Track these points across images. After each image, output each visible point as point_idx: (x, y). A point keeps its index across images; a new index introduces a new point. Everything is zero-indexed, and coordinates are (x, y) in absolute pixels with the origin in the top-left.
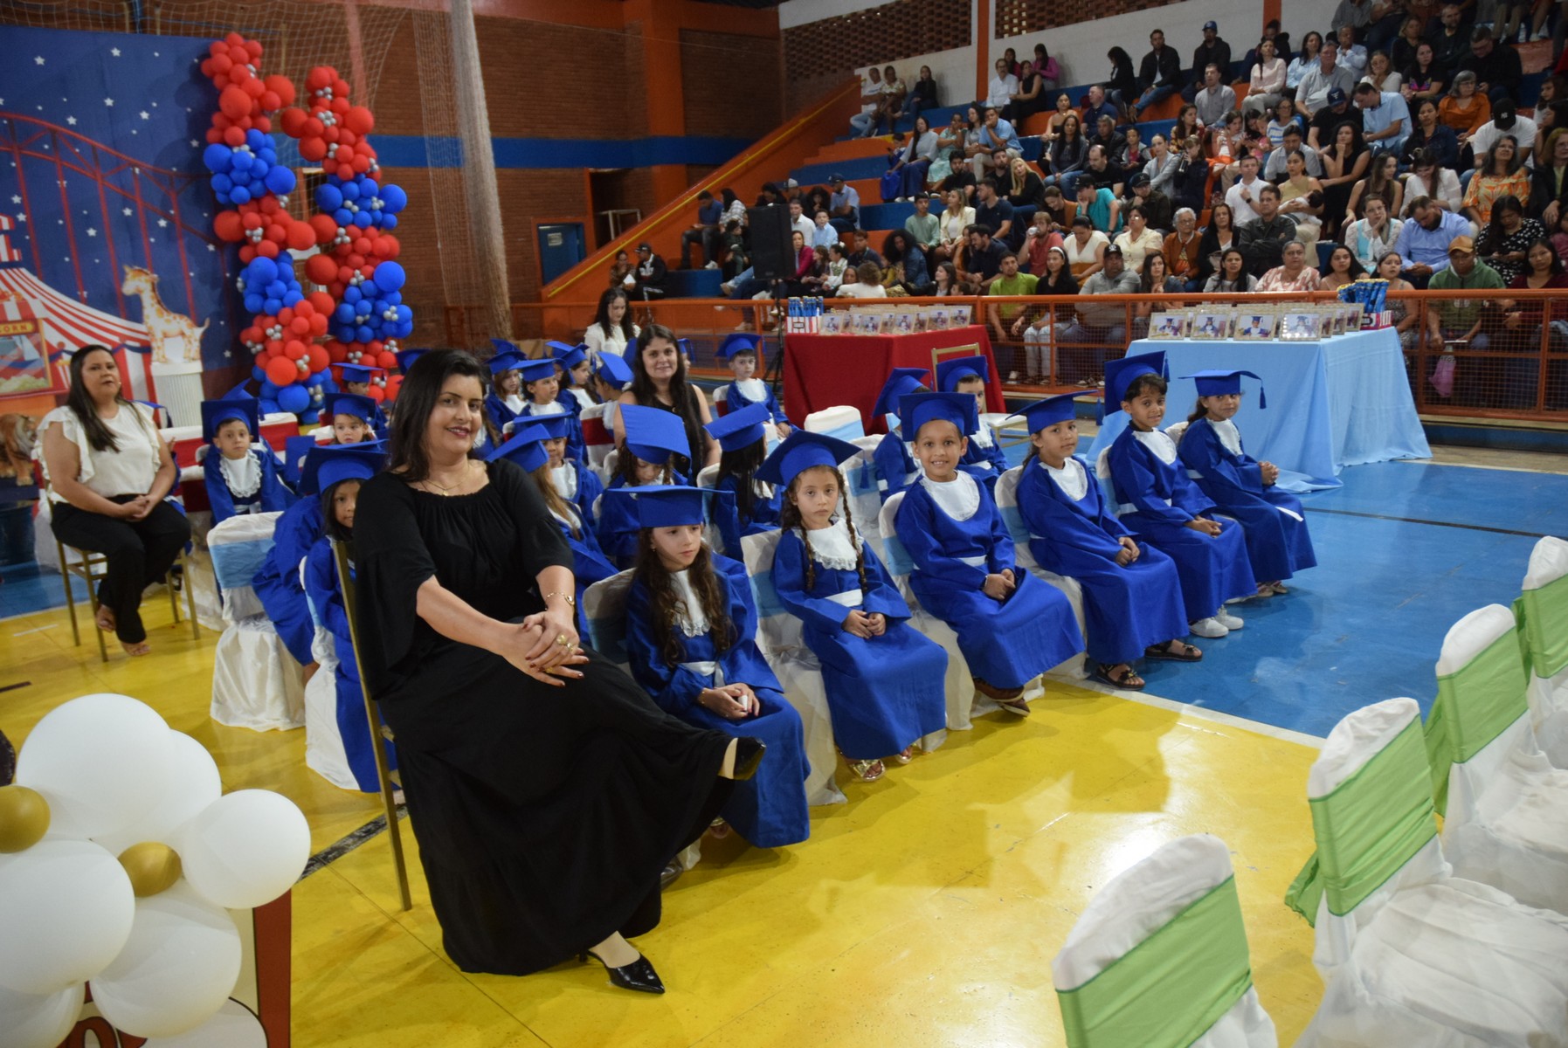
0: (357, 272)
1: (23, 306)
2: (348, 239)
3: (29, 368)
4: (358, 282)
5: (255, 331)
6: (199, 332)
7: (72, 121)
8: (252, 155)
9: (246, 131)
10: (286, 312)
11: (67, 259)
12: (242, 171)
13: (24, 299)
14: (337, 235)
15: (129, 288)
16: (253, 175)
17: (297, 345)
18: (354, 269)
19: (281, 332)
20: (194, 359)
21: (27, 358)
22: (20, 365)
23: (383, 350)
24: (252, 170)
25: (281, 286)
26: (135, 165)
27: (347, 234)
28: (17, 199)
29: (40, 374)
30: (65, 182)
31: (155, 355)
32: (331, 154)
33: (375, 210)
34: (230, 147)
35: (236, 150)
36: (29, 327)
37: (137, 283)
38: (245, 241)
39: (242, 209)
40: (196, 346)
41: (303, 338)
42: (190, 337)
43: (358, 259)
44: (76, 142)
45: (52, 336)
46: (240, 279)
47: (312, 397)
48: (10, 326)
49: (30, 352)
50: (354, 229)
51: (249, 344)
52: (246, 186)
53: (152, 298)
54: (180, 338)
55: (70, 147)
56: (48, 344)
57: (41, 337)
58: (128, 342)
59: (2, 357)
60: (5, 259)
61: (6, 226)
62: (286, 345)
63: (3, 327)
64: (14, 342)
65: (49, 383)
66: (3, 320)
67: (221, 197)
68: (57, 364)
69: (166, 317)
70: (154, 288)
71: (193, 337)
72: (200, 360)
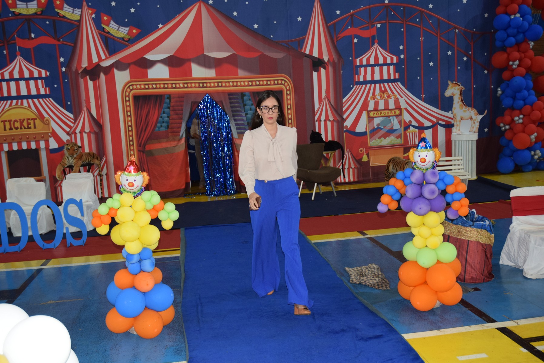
1: (397, 102)
3: (395, 133)
5: (508, 118)
6: (480, 117)
7: (431, 6)
8: (521, 19)
9: (519, 6)
10: (528, 107)
11: (419, 78)
12: (515, 28)
13: (397, 98)
15: (448, 94)
16: (520, 30)
17: (533, 126)
19: (522, 119)
20: (474, 132)
21: (394, 128)
22: (391, 131)
24: (519, 27)
25: (526, 93)
26: (456, 28)
28: (401, 47)
29: (399, 137)
30: (423, 38)
31: (454, 130)
34: (510, 15)
35: (512, 17)
36: (398, 112)
37: (453, 91)
38: (507, 67)
39: (509, 50)
40: (477, 125)
41: (534, 122)
42: (475, 120)
44: (430, 17)
45: (407, 117)
46: (499, 89)
47: (533, 156)
48: (390, 112)
49: (396, 126)
51: (502, 125)
52: (514, 36)
53: (459, 99)
54: (470, 120)
55: (428, 20)
56: (404, 121)
57: (402, 118)
58: (440, 122)
59: (384, 127)
60: (392, 77)
61: (395, 61)
62: (525, 126)
63: (386, 112)
64: (390, 120)
65: (402, 141)
66: (387, 108)
67: (498, 44)
68: (407, 132)
69: (464, 109)
70: (461, 93)
71: (477, 121)
72: (478, 133)
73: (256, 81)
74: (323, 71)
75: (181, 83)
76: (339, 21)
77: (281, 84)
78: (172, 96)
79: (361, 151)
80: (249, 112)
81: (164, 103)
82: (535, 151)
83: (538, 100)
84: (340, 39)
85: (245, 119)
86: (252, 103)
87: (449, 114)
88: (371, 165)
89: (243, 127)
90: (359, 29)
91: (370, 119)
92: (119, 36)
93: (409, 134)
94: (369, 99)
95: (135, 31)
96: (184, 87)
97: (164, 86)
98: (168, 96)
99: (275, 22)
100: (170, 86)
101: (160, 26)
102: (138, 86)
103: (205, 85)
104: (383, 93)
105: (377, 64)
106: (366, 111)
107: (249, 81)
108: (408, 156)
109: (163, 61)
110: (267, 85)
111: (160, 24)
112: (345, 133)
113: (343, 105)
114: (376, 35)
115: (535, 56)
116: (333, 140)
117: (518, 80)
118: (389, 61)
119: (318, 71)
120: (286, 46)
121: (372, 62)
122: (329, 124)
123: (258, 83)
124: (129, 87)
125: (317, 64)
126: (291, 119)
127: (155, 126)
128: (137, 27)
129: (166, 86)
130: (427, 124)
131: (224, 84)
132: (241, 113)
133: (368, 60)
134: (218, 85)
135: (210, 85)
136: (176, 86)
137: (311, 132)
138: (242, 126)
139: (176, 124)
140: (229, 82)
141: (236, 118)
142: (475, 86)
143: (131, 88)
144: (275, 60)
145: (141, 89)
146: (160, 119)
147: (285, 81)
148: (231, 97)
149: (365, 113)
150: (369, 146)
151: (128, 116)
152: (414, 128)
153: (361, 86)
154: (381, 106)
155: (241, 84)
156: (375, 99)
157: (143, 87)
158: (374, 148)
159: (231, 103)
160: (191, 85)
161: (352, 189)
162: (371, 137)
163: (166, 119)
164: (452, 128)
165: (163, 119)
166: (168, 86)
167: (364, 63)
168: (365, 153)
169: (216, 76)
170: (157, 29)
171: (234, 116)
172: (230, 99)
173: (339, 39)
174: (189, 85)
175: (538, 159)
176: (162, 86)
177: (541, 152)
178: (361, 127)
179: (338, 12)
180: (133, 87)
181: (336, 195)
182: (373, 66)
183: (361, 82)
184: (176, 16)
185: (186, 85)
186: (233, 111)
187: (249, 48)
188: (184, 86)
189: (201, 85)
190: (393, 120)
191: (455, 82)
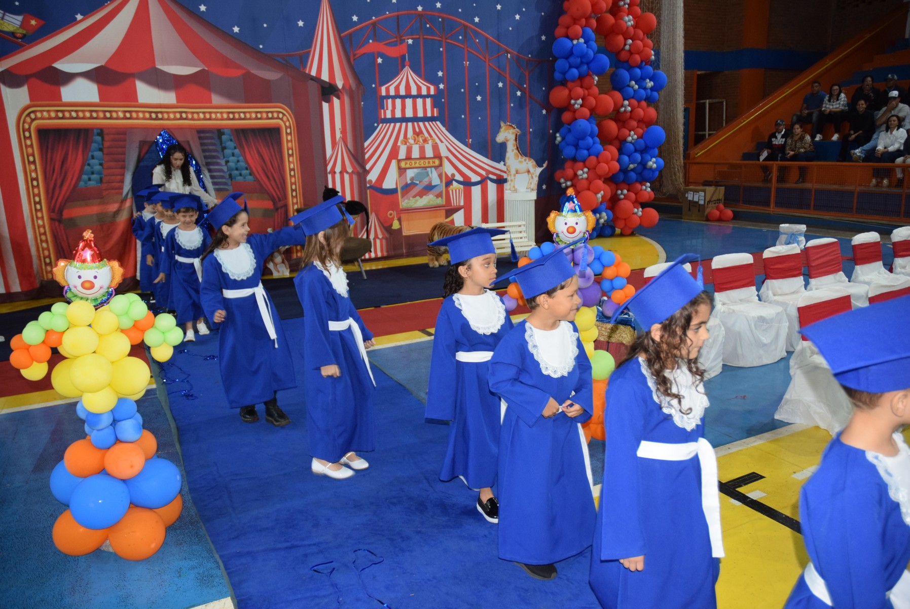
0: (632, 133)
1: (435, 148)
2: (629, 109)
3: (434, 190)
4: (633, 139)
5: (570, 172)
6: (539, 170)
7: (477, 20)
8: (586, 45)
9: (582, 28)
10: (593, 158)
11: (463, 116)
12: (578, 57)
13: (436, 143)
14: (622, 106)
15: (500, 138)
16: (584, 60)
17: (600, 183)
18: (630, 131)
19: (587, 173)
20: (532, 190)
21: (433, 184)
22: (429, 188)
23: (641, 190)
24: (583, 56)
25: (590, 140)
26: (507, 52)
27: (629, 105)
28: (440, 74)
29: (439, 195)
30: (468, 63)
31: (506, 186)
32: (627, 47)
33: (648, 89)
34: (572, 40)
35: (575, 42)
36: (437, 162)
37: (507, 135)
38: (568, 107)
39: (570, 85)
40: (536, 180)
41: (600, 177)
42: (533, 173)
43: (634, 123)
44: (477, 34)
45: (448, 169)
46: (558, 135)
47: (598, 221)
48: (427, 161)
49: (436, 181)
50: (634, 102)
51: (562, 180)
52: (577, 68)
53: (514, 146)
54: (527, 173)
55: (474, 38)
56: (446, 174)
57: (443, 169)
58: (491, 176)
59: (420, 182)
60: (429, 114)
61: (432, 92)
62: (590, 183)
63: (422, 161)
64: (427, 173)
65: (443, 202)
66: (423, 157)
67: (558, 76)
68: (449, 189)
69: (520, 159)
70: (516, 138)
71: (535, 174)
72: (536, 191)
73: (239, 113)
74: (336, 102)
75: (119, 111)
76: (357, 30)
77: (278, 118)
78: (105, 132)
79: (391, 214)
80: (232, 159)
81: (92, 142)
82: (600, 214)
83: (604, 150)
84: (359, 57)
85: (225, 168)
86: (235, 145)
87: (501, 166)
88: (404, 234)
89: (224, 180)
90: (385, 44)
91: (402, 171)
92: (6, 29)
93: (452, 191)
94: (399, 144)
95: (33, 22)
96: (125, 118)
97: (91, 115)
98: (99, 131)
99: (265, 25)
100: (101, 115)
101: (79, 17)
102: (45, 114)
103: (160, 116)
104: (418, 136)
105: (408, 95)
106: (396, 160)
107: (229, 113)
108: (452, 222)
109: (86, 75)
110: (257, 118)
111: (79, 15)
112: (368, 191)
113: (366, 151)
114: (407, 54)
115: (599, 94)
116: (353, 200)
117: (583, 124)
118: (424, 92)
119: (328, 101)
120: (283, 62)
121: (402, 92)
122: (346, 177)
123: (242, 116)
124: (29, 115)
125: (328, 91)
126: (294, 170)
127: (79, 179)
128: (37, 16)
129: (95, 115)
130: (475, 178)
131: (190, 116)
132: (219, 161)
133: (397, 89)
134: (181, 116)
135: (169, 116)
136: (111, 115)
137: (324, 189)
138: (220, 180)
139: (114, 175)
140: (198, 113)
141: (212, 167)
142: (531, 130)
143: (33, 116)
144: (268, 81)
145: (50, 118)
146: (87, 167)
147: (284, 115)
148: (202, 135)
149: (394, 163)
150: (401, 207)
151: (29, 162)
152: (457, 184)
153: (388, 124)
154: (416, 154)
155: (216, 116)
156: (408, 144)
157: (53, 115)
158: (408, 210)
159: (202, 144)
160: (138, 115)
161: (380, 267)
162: (403, 196)
163: (97, 168)
164: (505, 184)
165: (92, 168)
166: (98, 115)
167: (392, 93)
168: (396, 218)
169: (178, 102)
170: (74, 22)
171: (207, 164)
172: (200, 138)
173: (356, 57)
174: (134, 115)
175: (603, 224)
176: (88, 115)
177: (607, 215)
178: (390, 183)
179: (355, 18)
180: (36, 115)
181: (365, 278)
182: (403, 98)
183: (389, 119)
184: (106, 4)
185: (128, 115)
186: (205, 157)
187: (226, 63)
188: (125, 115)
189: (154, 116)
190: (431, 173)
191: (509, 124)
